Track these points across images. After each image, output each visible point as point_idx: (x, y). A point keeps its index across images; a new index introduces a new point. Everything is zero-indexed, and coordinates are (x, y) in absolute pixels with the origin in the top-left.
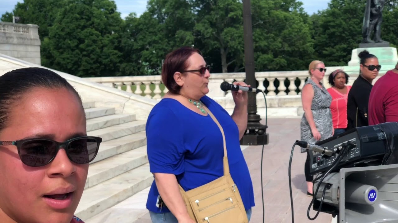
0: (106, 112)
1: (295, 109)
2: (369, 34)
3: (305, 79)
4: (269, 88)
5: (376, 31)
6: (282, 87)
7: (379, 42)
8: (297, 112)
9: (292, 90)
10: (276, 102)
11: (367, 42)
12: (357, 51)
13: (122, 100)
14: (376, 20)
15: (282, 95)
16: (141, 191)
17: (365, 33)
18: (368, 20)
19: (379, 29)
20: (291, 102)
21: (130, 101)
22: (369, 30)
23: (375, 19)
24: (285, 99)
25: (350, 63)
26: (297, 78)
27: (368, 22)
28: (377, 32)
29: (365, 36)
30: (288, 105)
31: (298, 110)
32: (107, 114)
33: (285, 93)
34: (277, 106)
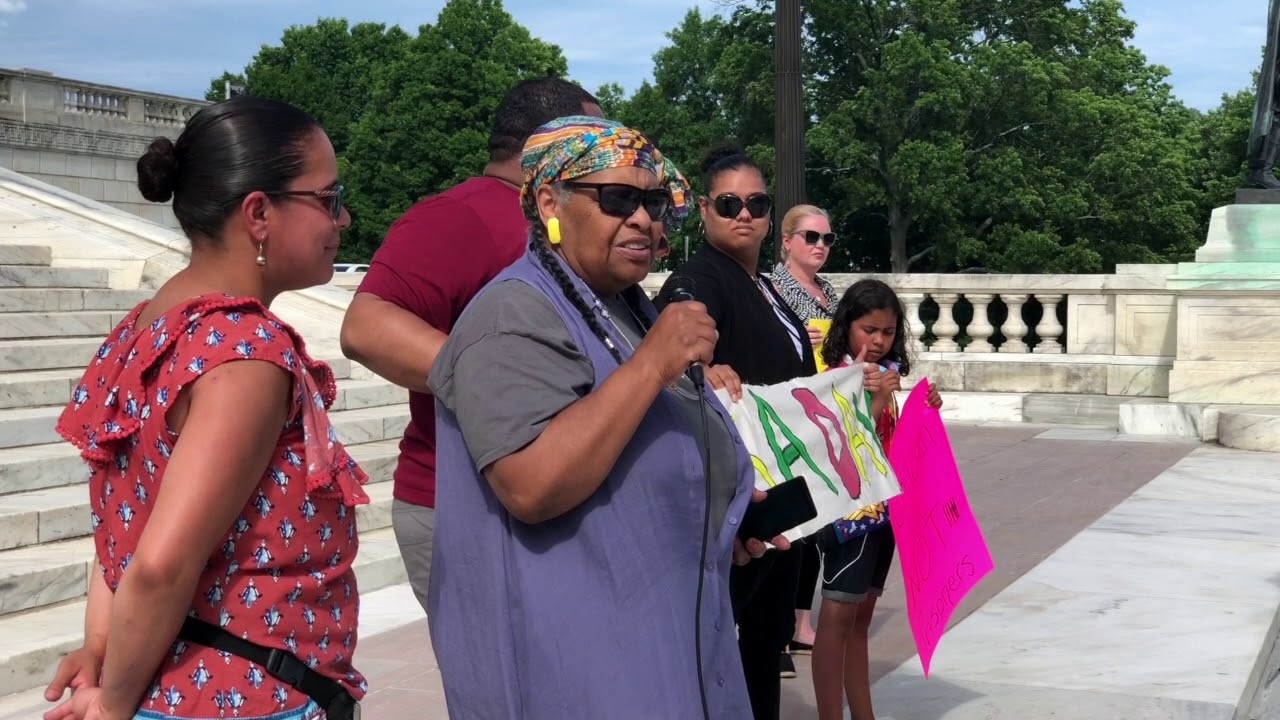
1: (1017, 399)
2: (1270, 158)
3: (1058, 301)
4: (936, 328)
6: (980, 324)
8: (1023, 409)
9: (1012, 336)
10: (957, 374)
11: (1261, 185)
12: (1228, 213)
15: (980, 352)
17: (1258, 151)
18: (1265, 111)
20: (1008, 375)
22: (1271, 143)
24: (986, 364)
25: (1200, 252)
26: (1032, 297)
27: (1268, 116)
29: (1257, 166)
30: (996, 385)
31: (1025, 402)
33: (989, 347)
34: (961, 387)
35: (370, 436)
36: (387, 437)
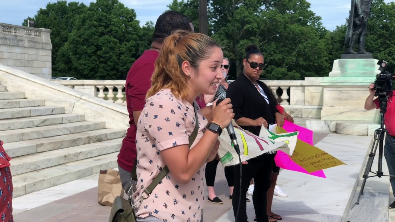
0: (52, 111)
2: (351, 44)
3: (287, 89)
5: (360, 41)
7: (362, 53)
11: (349, 53)
13: (72, 100)
14: (360, 30)
16: (39, 190)
17: (348, 43)
18: (350, 30)
19: (363, 40)
21: (81, 100)
23: (358, 29)
25: (330, 73)
26: (279, 88)
27: (351, 32)
29: (348, 47)
32: (54, 113)
35: (70, 132)
36: (76, 132)
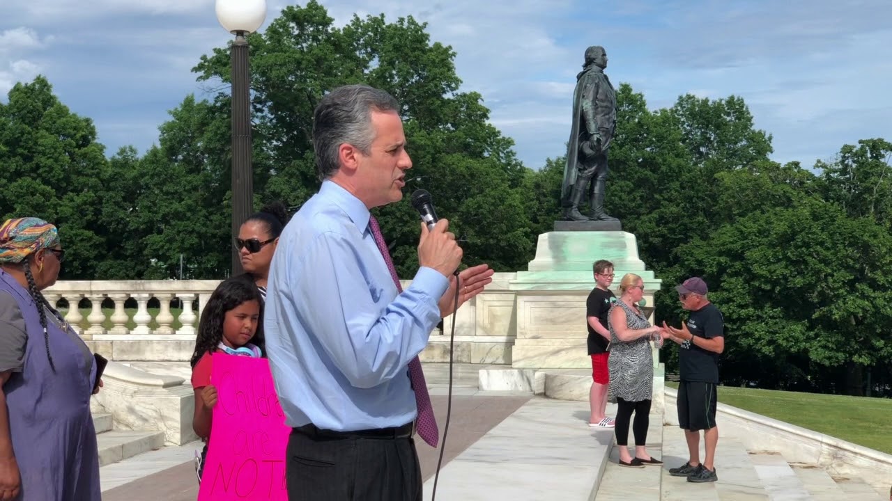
2: (576, 200)
5: (594, 195)
7: (599, 218)
11: (570, 219)
12: (549, 237)
14: (593, 168)
19: (600, 189)
22: (577, 190)
28: (596, 196)
29: (568, 206)
